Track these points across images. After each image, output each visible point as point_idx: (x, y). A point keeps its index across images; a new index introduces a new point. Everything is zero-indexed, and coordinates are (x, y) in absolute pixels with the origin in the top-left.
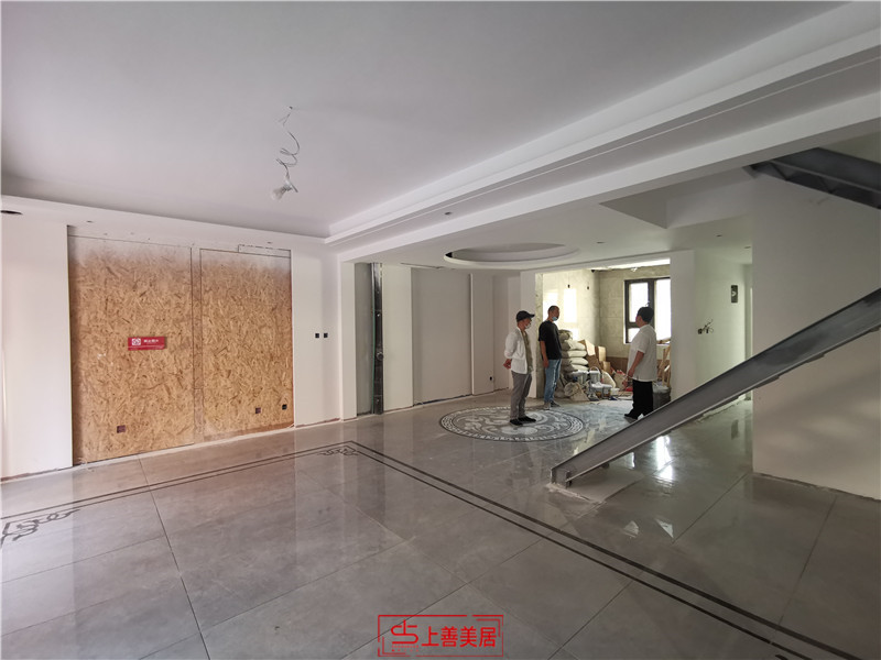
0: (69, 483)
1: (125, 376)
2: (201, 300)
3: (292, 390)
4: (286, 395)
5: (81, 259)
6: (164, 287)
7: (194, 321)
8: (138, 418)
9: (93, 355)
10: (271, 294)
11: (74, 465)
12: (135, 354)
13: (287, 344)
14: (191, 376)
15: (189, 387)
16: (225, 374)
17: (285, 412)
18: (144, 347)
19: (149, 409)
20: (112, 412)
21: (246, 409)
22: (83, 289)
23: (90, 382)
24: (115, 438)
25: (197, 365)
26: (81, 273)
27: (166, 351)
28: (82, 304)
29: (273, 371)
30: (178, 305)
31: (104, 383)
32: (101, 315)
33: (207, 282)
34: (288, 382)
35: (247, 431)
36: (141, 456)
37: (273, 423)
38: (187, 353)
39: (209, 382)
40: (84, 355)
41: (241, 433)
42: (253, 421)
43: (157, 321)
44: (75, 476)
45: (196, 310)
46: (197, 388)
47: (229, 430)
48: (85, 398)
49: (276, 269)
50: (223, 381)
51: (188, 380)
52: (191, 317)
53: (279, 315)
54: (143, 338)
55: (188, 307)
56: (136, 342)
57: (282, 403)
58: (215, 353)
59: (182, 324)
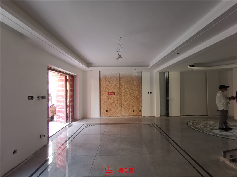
0: (99, 120)
1: (108, 100)
2: (121, 84)
3: (142, 107)
4: (141, 108)
5: (101, 77)
6: (114, 82)
7: (120, 89)
8: (110, 109)
9: (103, 96)
10: (137, 82)
11: (100, 117)
12: (109, 96)
13: (141, 95)
14: (119, 101)
15: (119, 104)
16: (126, 101)
17: (140, 112)
18: (111, 94)
19: (112, 107)
20: (106, 107)
21: (131, 110)
22: (102, 83)
23: (102, 101)
24: (106, 113)
25: (120, 99)
26: (101, 80)
27: (115, 95)
28: (101, 86)
29: (137, 101)
30: (117, 86)
31: (104, 101)
32: (104, 88)
33: (122, 80)
34: (141, 104)
35: (131, 116)
36: (110, 117)
37: (137, 115)
38: (119, 96)
39: (123, 103)
40: (101, 96)
41: (130, 116)
42: (132, 113)
43: (113, 89)
44: (100, 119)
45: (120, 87)
46: (120, 104)
47: (127, 115)
48: (102, 104)
49: (138, 76)
50: (126, 103)
51: (119, 102)
52: (119, 88)
53: (139, 88)
54: (111, 93)
55: (119, 86)
56: (110, 93)
57: (139, 110)
58: (124, 96)
59: (118, 90)
